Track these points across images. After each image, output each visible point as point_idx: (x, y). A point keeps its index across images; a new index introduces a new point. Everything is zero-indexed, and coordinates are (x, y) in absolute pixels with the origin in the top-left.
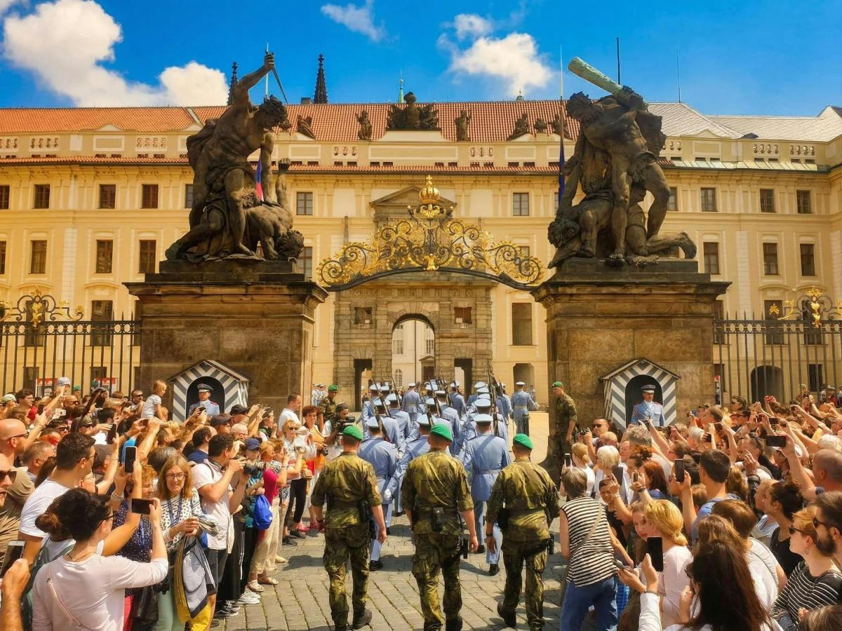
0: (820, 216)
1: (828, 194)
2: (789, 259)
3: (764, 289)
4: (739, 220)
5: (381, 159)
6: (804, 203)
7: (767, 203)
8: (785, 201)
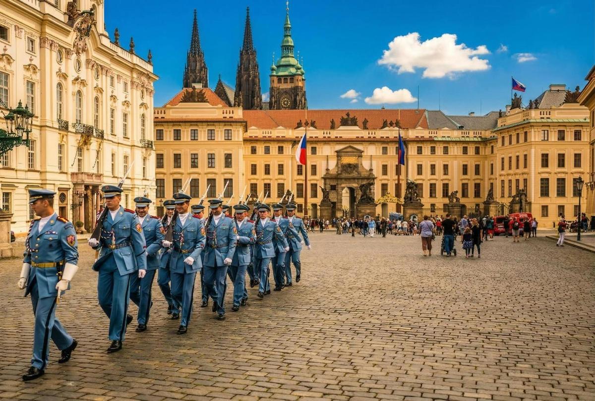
0: (482, 155)
1: (485, 148)
2: (471, 170)
3: (462, 180)
4: (455, 157)
5: (339, 136)
6: (477, 151)
7: (465, 150)
8: (471, 150)
